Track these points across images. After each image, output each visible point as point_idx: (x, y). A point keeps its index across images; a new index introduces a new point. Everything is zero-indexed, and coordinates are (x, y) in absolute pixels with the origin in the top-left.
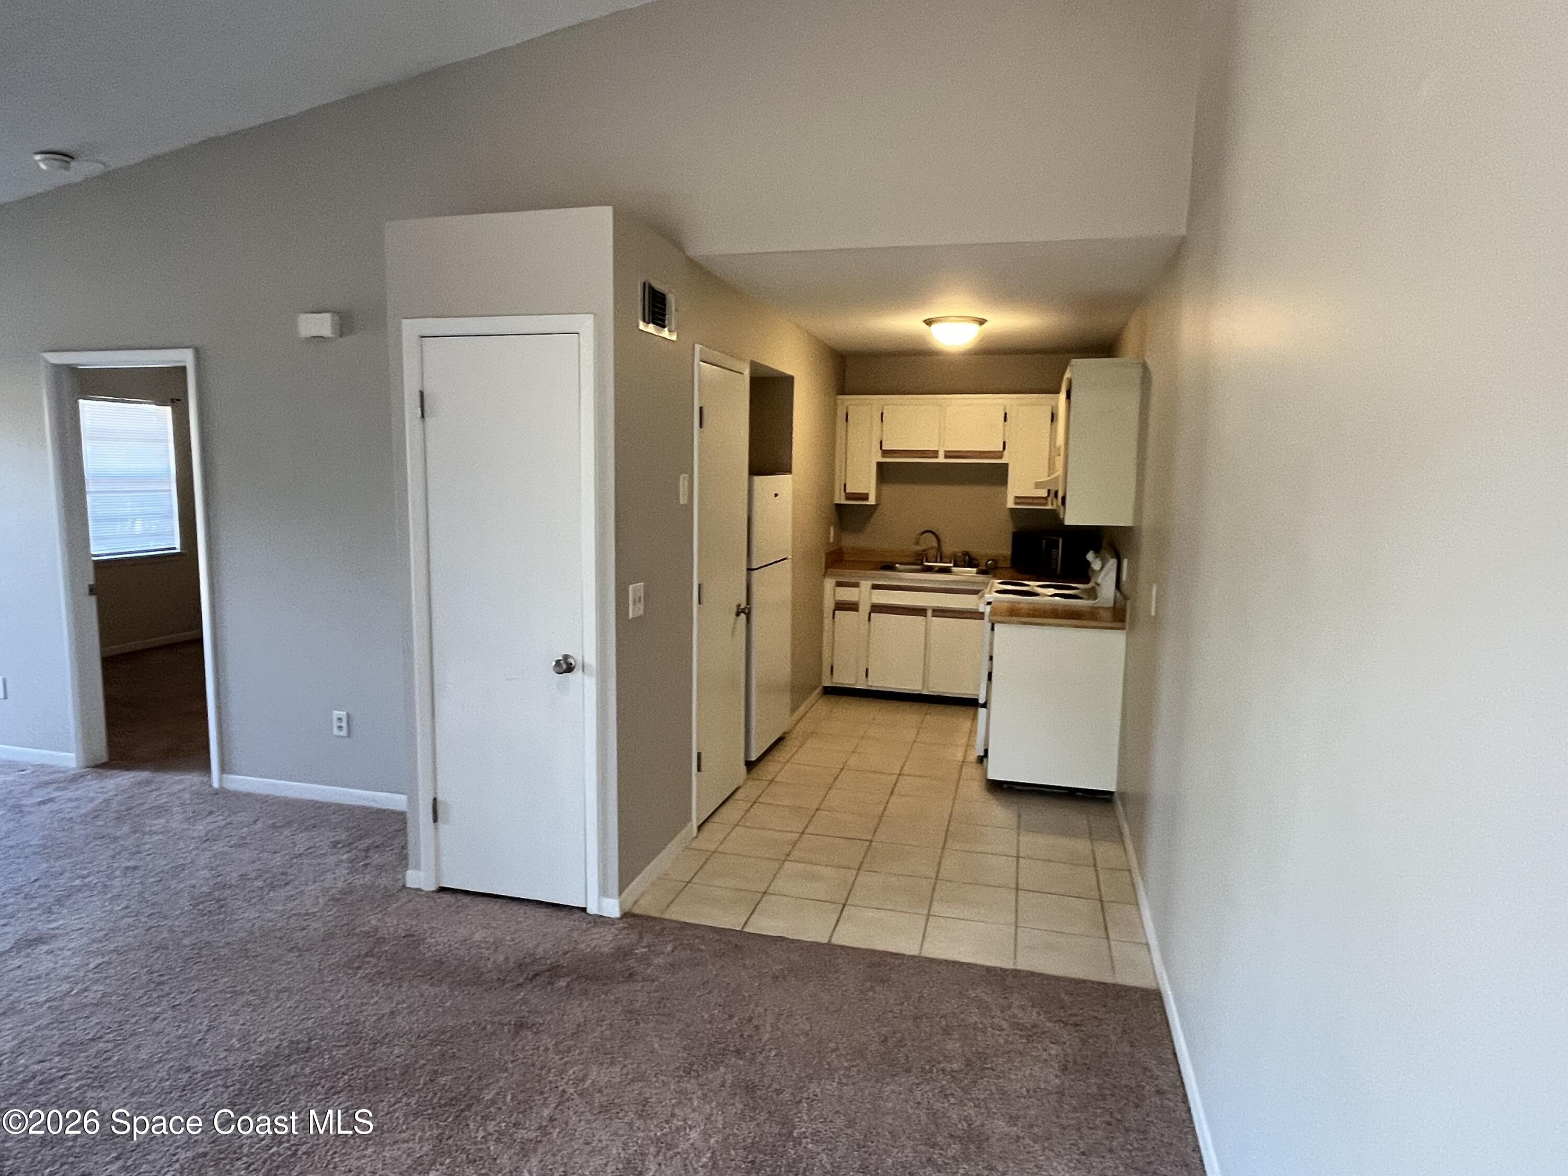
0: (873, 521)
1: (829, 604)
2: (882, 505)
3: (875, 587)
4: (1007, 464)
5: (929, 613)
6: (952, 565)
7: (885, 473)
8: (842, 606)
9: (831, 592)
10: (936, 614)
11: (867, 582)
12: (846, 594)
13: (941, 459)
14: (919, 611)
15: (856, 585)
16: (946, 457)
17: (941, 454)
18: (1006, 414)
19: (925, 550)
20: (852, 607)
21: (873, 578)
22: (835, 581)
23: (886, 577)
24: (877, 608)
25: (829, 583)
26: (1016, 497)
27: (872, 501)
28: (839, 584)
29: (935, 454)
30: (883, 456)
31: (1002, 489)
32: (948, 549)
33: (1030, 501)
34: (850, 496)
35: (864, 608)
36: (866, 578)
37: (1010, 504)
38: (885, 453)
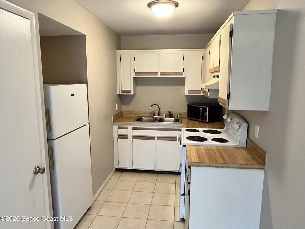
0: (133, 101)
1: (116, 136)
2: (137, 94)
3: (134, 129)
4: (185, 77)
5: (156, 138)
6: (164, 117)
7: (137, 81)
8: (121, 137)
9: (116, 131)
10: (159, 139)
11: (131, 127)
12: (123, 132)
13: (159, 76)
14: (152, 138)
15: (126, 128)
16: (161, 75)
17: (159, 74)
18: (184, 57)
19: (153, 112)
20: (125, 137)
21: (133, 125)
22: (118, 126)
23: (139, 125)
24: (135, 137)
25: (115, 127)
26: (189, 91)
27: (132, 93)
28: (119, 128)
29: (156, 74)
30: (136, 75)
31: (183, 87)
32: (162, 111)
33: (194, 92)
34: (123, 91)
35: (130, 137)
36: (130, 125)
37: (187, 93)
38: (137, 74)
